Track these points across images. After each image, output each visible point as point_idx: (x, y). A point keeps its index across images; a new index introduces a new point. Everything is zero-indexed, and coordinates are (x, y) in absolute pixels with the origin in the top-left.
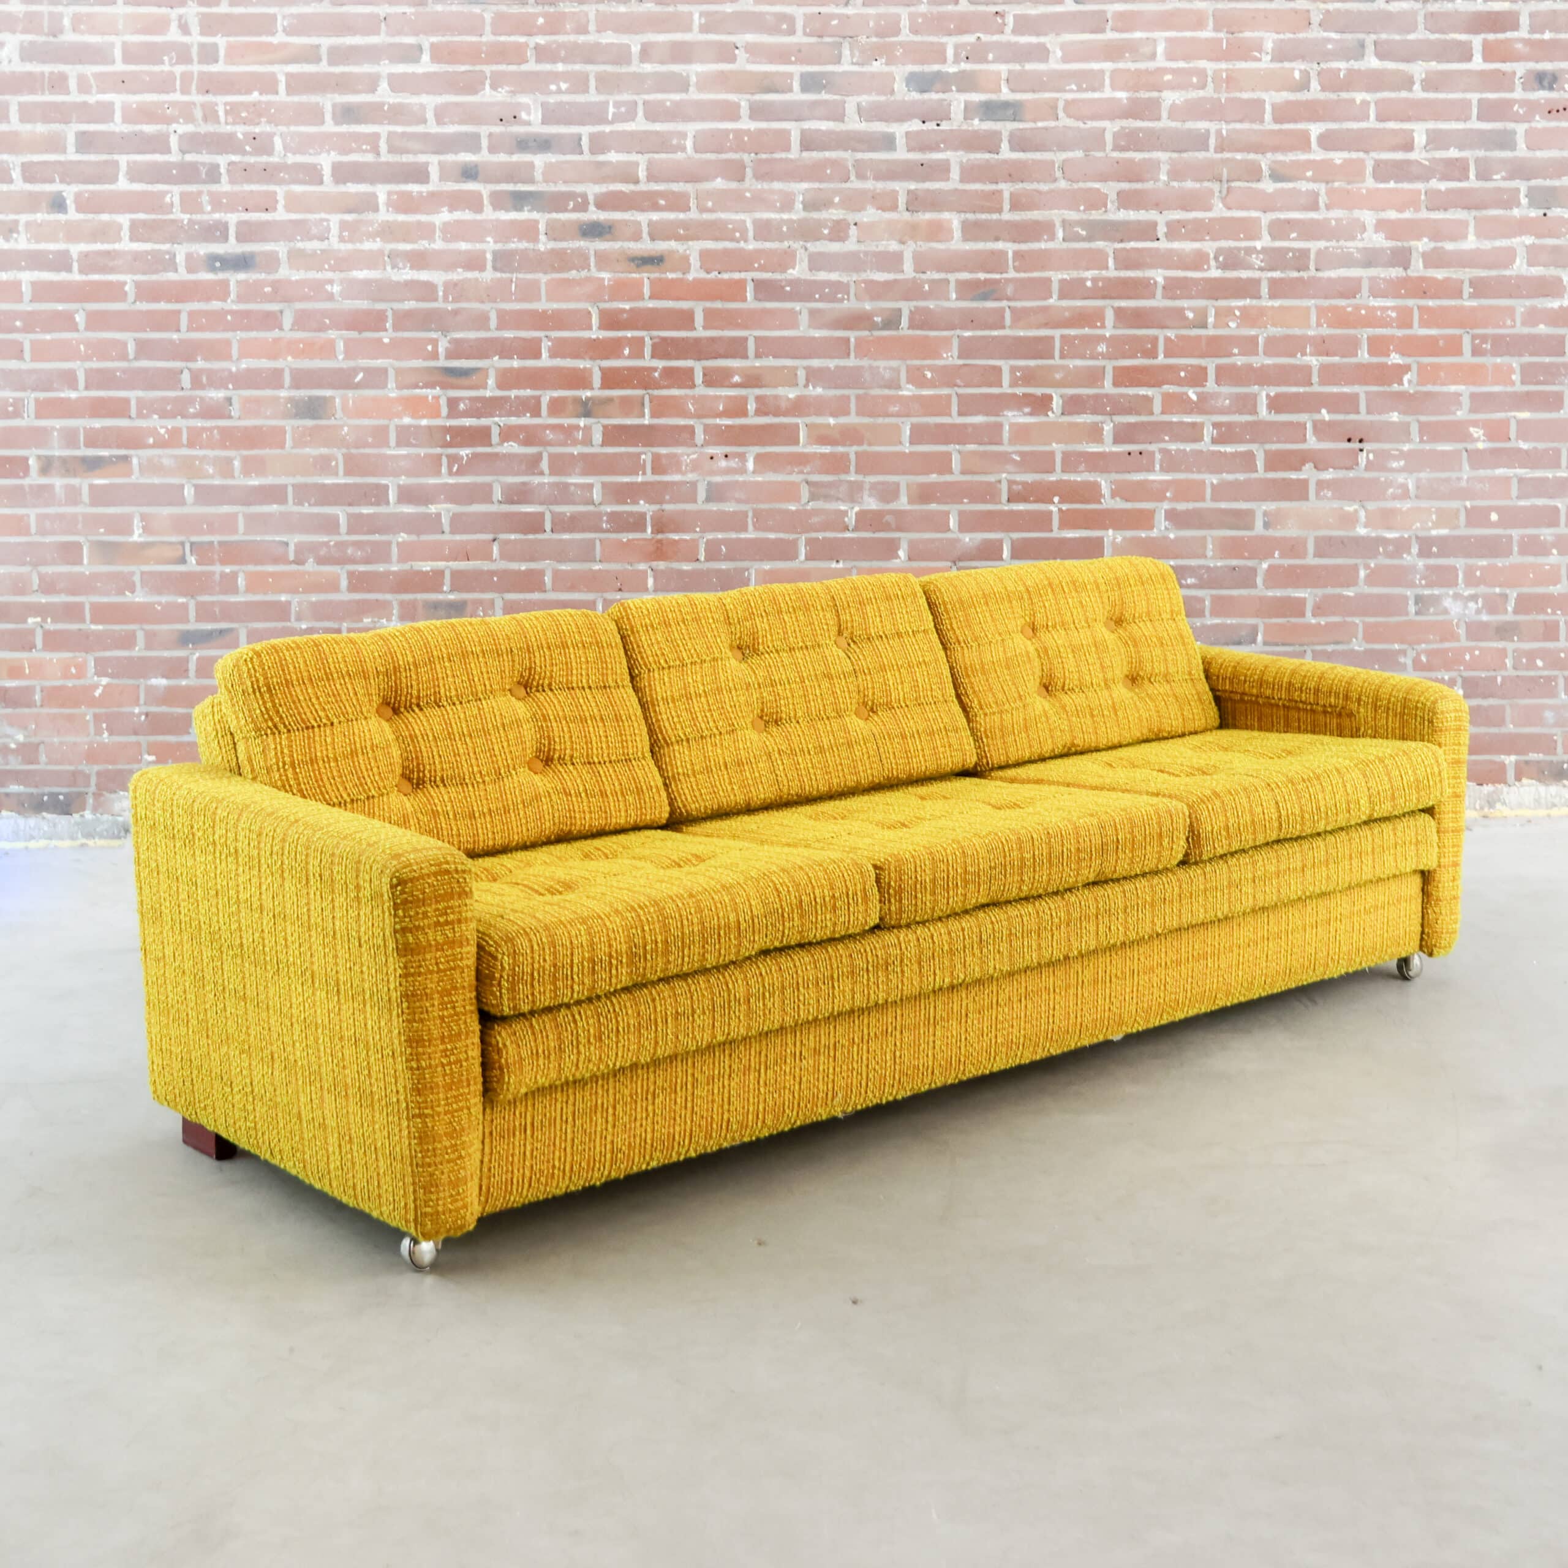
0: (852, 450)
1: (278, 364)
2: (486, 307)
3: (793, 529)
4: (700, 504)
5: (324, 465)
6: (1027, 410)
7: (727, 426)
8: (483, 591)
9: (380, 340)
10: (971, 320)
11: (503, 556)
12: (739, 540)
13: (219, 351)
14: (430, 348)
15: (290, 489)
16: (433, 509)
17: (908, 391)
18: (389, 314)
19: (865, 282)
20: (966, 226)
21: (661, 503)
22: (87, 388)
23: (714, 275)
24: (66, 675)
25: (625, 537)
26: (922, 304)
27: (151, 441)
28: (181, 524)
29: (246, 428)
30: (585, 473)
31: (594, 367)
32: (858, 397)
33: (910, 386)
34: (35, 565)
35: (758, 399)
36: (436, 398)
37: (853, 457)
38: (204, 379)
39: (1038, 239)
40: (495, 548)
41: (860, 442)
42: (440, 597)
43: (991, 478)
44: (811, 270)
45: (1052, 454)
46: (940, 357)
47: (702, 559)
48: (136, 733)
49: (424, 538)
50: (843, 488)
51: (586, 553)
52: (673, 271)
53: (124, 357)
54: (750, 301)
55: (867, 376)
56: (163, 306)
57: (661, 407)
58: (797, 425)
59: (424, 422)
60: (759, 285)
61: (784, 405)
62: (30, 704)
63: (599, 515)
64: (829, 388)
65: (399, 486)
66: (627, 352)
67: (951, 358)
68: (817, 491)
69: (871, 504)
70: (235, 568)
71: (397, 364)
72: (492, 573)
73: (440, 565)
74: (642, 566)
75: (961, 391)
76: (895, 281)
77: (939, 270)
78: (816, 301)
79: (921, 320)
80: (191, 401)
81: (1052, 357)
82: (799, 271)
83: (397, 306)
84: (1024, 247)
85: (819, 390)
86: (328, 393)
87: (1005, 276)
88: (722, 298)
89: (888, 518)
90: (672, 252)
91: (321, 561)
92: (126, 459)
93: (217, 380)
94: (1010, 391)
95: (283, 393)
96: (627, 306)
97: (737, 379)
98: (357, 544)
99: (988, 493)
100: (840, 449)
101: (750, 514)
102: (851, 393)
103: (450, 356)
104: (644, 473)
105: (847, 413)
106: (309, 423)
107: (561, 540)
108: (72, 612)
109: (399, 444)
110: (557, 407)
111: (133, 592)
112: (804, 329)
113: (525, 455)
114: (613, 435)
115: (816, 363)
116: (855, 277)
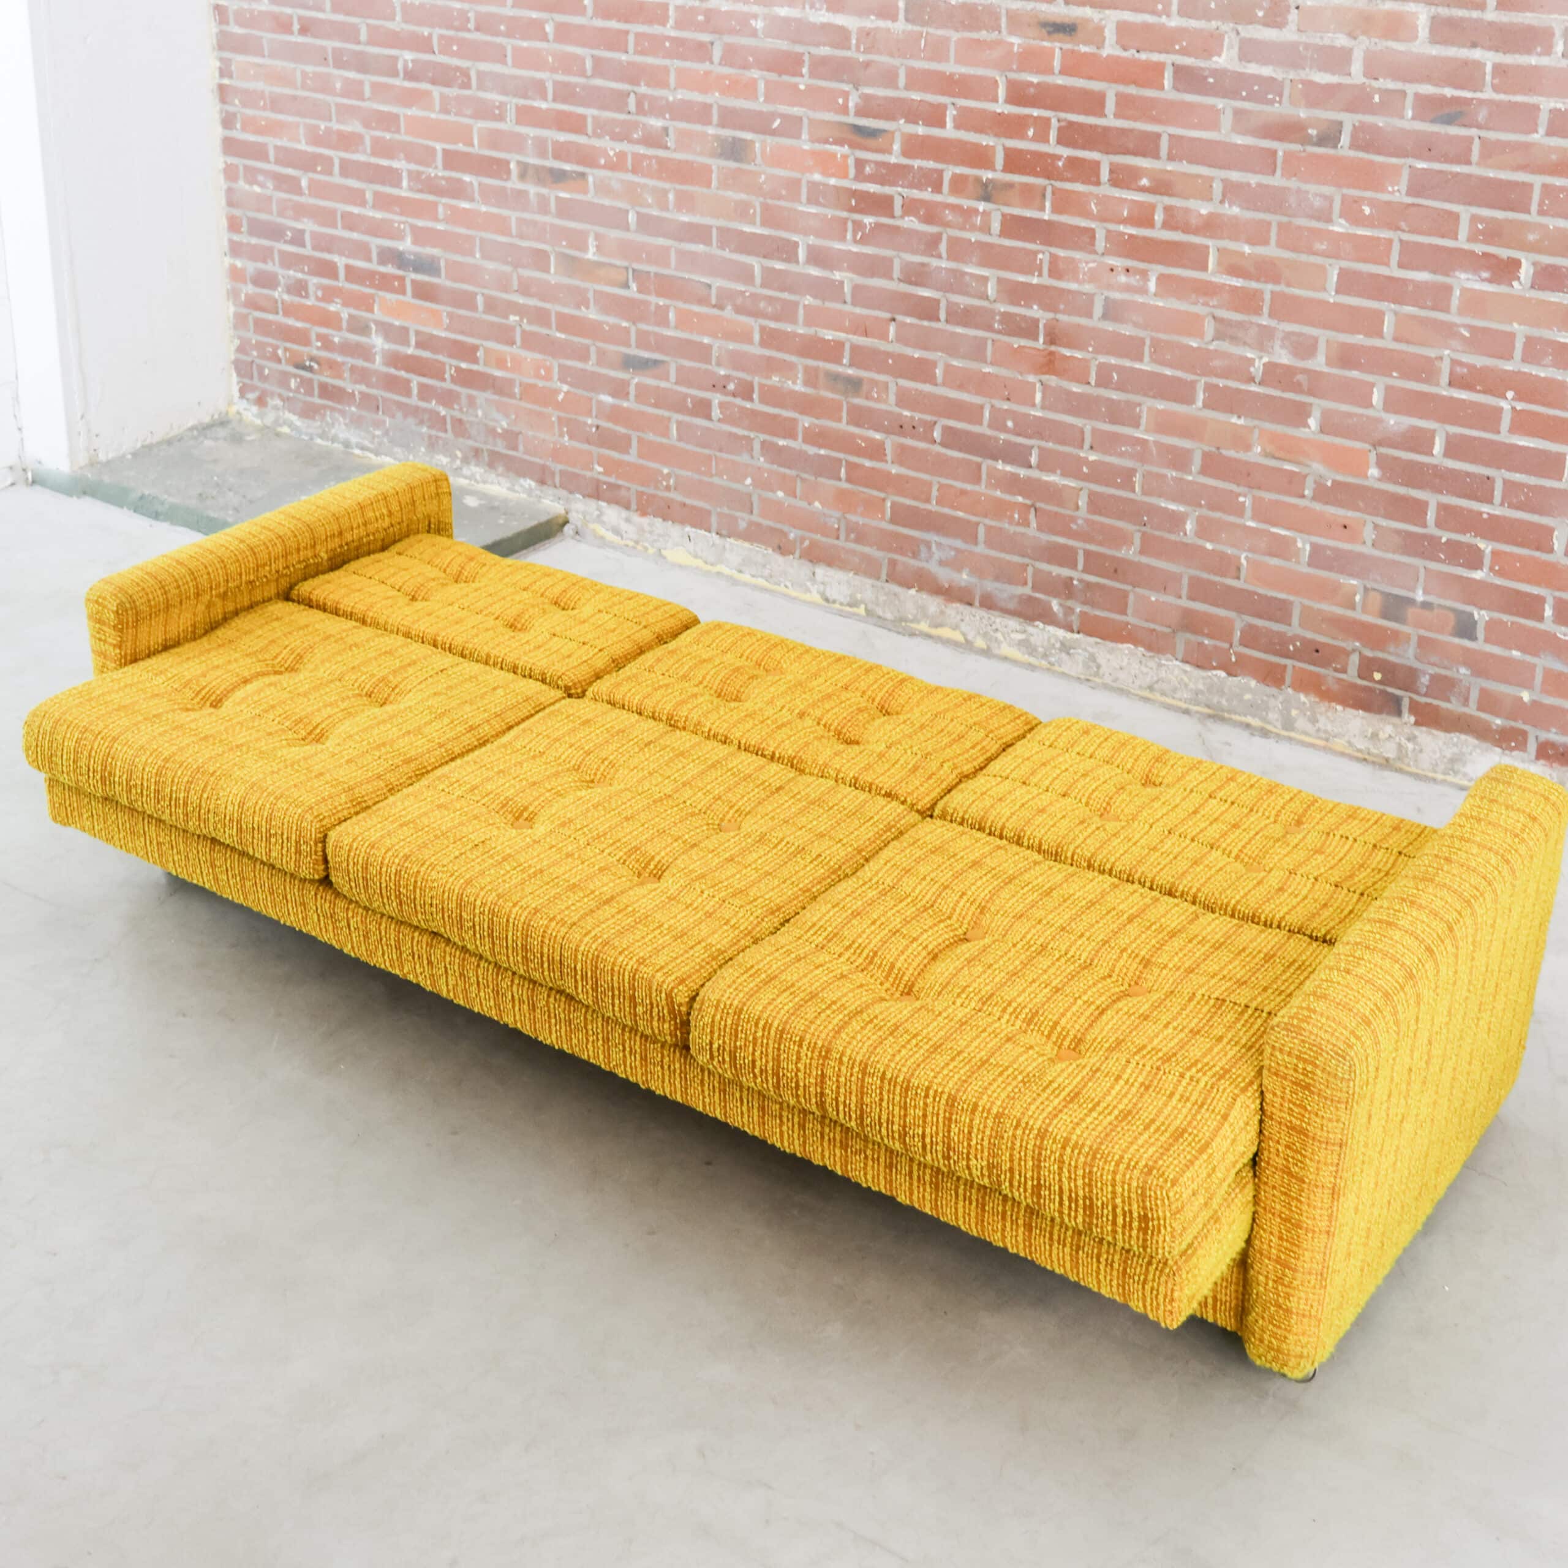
0: (1268, 289)
1: (708, 99)
2: (896, 62)
3: (1191, 369)
4: (1095, 321)
5: (742, 211)
6: (1485, 275)
7: (1131, 236)
8: (879, 372)
9: (795, 86)
10: (1427, 148)
11: (900, 339)
12: (1133, 369)
13: (658, 78)
14: (840, 101)
15: (714, 232)
16: (837, 276)
17: (1340, 226)
18: (806, 58)
19: (1304, 82)
20: (1435, 22)
21: (1055, 310)
22: (554, 100)
23: (1131, 54)
24: (538, 376)
25: (1017, 342)
26: (1369, 119)
27: (602, 162)
28: (627, 250)
29: (680, 161)
30: (982, 264)
31: (997, 145)
32: (1280, 225)
33: (1343, 221)
34: (516, 266)
35: (1168, 209)
36: (845, 157)
37: (1267, 297)
38: (646, 106)
39: (1529, 51)
40: (892, 329)
41: (1276, 280)
42: (840, 369)
43: (1432, 353)
44: (1240, 60)
45: (1512, 336)
46: (1383, 190)
47: (1093, 383)
48: (588, 442)
49: (829, 305)
50: (1253, 331)
51: (977, 351)
52: (1085, 43)
53: (582, 73)
54: (1168, 90)
55: (1293, 200)
56: (614, 24)
57: (1064, 202)
58: (1207, 247)
59: (833, 181)
60: (1179, 71)
61: (1194, 221)
62: (512, 396)
63: (992, 313)
64: (1248, 209)
65: (809, 246)
66: (1031, 133)
67: (1397, 193)
68: (1225, 330)
69: (1284, 358)
70: (668, 302)
71: (812, 114)
72: (889, 355)
73: (841, 336)
74: (1031, 378)
75: (1406, 237)
76: (1339, 85)
77: (1396, 77)
78: (1244, 99)
79: (1366, 139)
80: (636, 125)
81: (1528, 212)
82: (1226, 59)
83: (814, 51)
84: (1509, 59)
85: (1236, 210)
86: (748, 136)
87: (1479, 95)
88: (1135, 82)
89: (1300, 377)
90: (1087, 21)
91: (738, 310)
92: (583, 175)
93: (658, 108)
94: (1467, 246)
95: (711, 130)
96: (1035, 79)
97: (1144, 182)
98: (770, 299)
99: (1425, 370)
100: (1254, 285)
101: (1148, 342)
102: (1274, 219)
103: (860, 113)
104: (1040, 275)
105: (1265, 242)
106: (733, 165)
107: (953, 334)
108: (541, 317)
109: (810, 201)
110: (959, 185)
111: (587, 308)
112: (1226, 133)
113: (924, 234)
114: (1013, 226)
115: (1235, 176)
116: (1292, 75)
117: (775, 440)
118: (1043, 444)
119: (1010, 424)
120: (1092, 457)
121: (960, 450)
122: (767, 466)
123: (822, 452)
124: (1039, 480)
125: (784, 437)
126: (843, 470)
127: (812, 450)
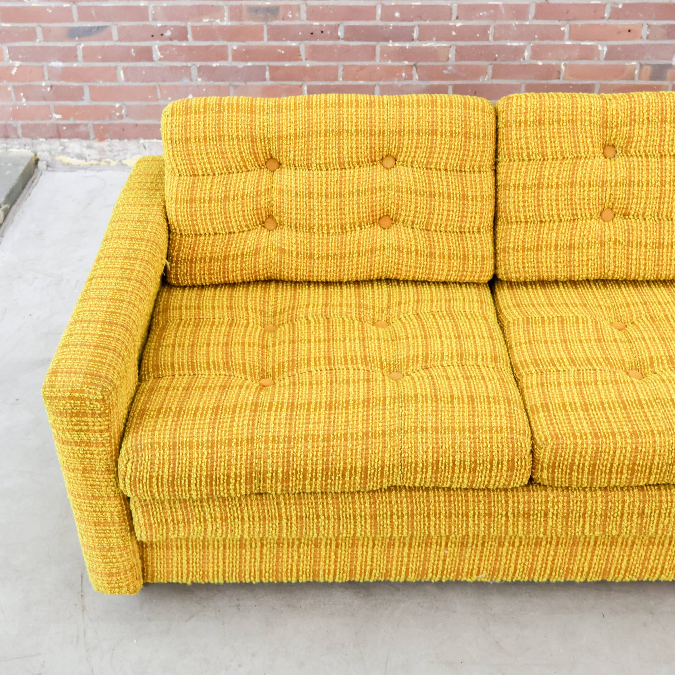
48: (45, 99)
117: (209, 64)
118: (422, 23)
119: (397, 15)
120: (459, 24)
121: (360, 40)
122: (204, 83)
123: (249, 64)
124: (420, 48)
125: (217, 61)
126: (267, 73)
127: (241, 65)
